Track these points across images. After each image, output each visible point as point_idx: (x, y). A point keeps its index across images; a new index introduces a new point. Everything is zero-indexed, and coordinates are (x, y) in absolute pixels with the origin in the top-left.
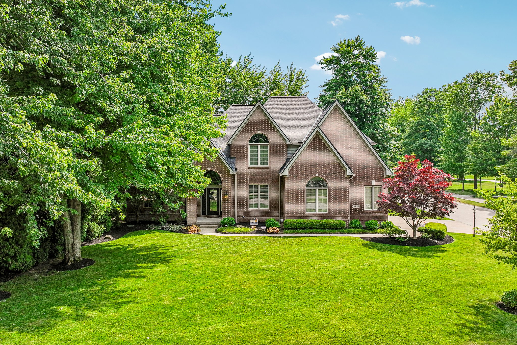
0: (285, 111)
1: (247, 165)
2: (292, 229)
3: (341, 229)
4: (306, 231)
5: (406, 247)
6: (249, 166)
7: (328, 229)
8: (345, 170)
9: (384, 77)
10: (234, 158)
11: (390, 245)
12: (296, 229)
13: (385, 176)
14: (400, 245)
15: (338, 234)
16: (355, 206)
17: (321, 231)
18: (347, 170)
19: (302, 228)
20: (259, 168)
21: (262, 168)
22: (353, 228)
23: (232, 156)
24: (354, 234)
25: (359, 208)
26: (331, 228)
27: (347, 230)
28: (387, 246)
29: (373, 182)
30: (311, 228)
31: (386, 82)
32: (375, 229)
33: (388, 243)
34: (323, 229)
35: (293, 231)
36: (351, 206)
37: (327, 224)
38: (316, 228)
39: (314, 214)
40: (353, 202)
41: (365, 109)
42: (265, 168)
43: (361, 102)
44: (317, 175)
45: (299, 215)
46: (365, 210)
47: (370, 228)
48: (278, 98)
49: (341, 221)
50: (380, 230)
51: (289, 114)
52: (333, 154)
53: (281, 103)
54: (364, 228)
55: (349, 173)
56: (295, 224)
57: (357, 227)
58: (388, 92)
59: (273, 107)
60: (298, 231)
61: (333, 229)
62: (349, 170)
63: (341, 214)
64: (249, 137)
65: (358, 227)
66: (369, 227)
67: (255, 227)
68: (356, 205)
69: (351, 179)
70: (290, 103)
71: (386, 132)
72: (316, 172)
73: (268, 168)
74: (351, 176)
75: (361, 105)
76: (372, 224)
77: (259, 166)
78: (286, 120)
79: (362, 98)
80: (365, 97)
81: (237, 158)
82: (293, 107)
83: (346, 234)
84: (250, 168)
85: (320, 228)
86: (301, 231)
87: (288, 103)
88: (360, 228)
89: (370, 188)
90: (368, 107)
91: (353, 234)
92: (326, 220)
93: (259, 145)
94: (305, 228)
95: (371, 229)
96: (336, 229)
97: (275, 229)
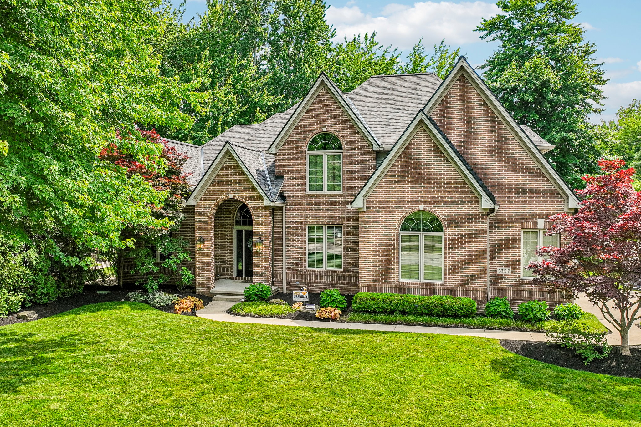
0: (388, 98)
1: (304, 189)
2: (367, 311)
3: (466, 316)
4: (392, 318)
5: (600, 376)
6: (308, 192)
7: (438, 315)
8: (478, 196)
9: (591, 44)
10: (281, 177)
11: (559, 368)
12: (375, 312)
13: (566, 210)
14: (585, 369)
15: (457, 327)
16: (500, 271)
17: (421, 319)
18: (481, 197)
19: (385, 312)
20: (324, 196)
21: (330, 196)
22: (492, 316)
23: (278, 174)
24: (491, 329)
25: (510, 273)
26: (443, 314)
27: (477, 321)
28: (550, 370)
29: (541, 223)
30: (404, 313)
31: (594, 51)
32: (540, 320)
33: (556, 362)
34: (428, 315)
35: (367, 316)
36: (493, 270)
37: (436, 306)
38: (413, 313)
39: (416, 284)
40: (497, 262)
41: (551, 96)
42: (335, 196)
43: (545, 84)
44: (421, 208)
45: (386, 285)
46: (522, 278)
47: (529, 317)
48: (382, 78)
49: (467, 300)
50: (549, 324)
51: (395, 102)
52: (454, 165)
53: (386, 85)
54: (516, 318)
55: (486, 203)
56: (373, 302)
57: (500, 314)
58: (596, 68)
59: (370, 91)
60: (377, 317)
61: (449, 316)
62: (485, 197)
63: (471, 286)
64: (308, 139)
65: (504, 314)
66: (526, 316)
67: (301, 304)
68: (503, 268)
69: (492, 215)
70: (401, 85)
71: (590, 137)
72: (419, 201)
73: (340, 196)
74: (492, 210)
75: (545, 89)
76: (533, 310)
77: (325, 191)
78: (386, 110)
79: (546, 78)
80: (552, 76)
81: (286, 178)
82: (406, 90)
83: (474, 328)
84: (309, 196)
85: (423, 314)
86: (383, 317)
87: (398, 85)
88: (507, 316)
89: (534, 235)
90: (557, 93)
91: (488, 329)
92: (435, 298)
93: (325, 154)
94: (392, 312)
95: (529, 321)
96: (455, 316)
97: (331, 312)
